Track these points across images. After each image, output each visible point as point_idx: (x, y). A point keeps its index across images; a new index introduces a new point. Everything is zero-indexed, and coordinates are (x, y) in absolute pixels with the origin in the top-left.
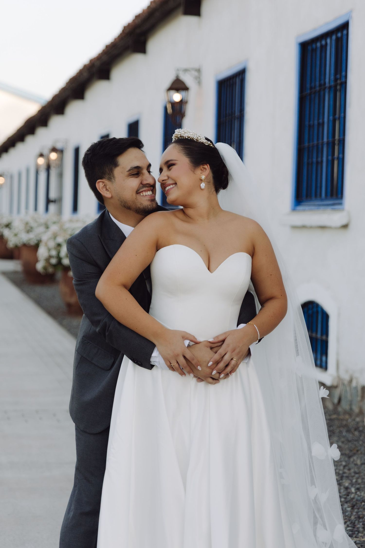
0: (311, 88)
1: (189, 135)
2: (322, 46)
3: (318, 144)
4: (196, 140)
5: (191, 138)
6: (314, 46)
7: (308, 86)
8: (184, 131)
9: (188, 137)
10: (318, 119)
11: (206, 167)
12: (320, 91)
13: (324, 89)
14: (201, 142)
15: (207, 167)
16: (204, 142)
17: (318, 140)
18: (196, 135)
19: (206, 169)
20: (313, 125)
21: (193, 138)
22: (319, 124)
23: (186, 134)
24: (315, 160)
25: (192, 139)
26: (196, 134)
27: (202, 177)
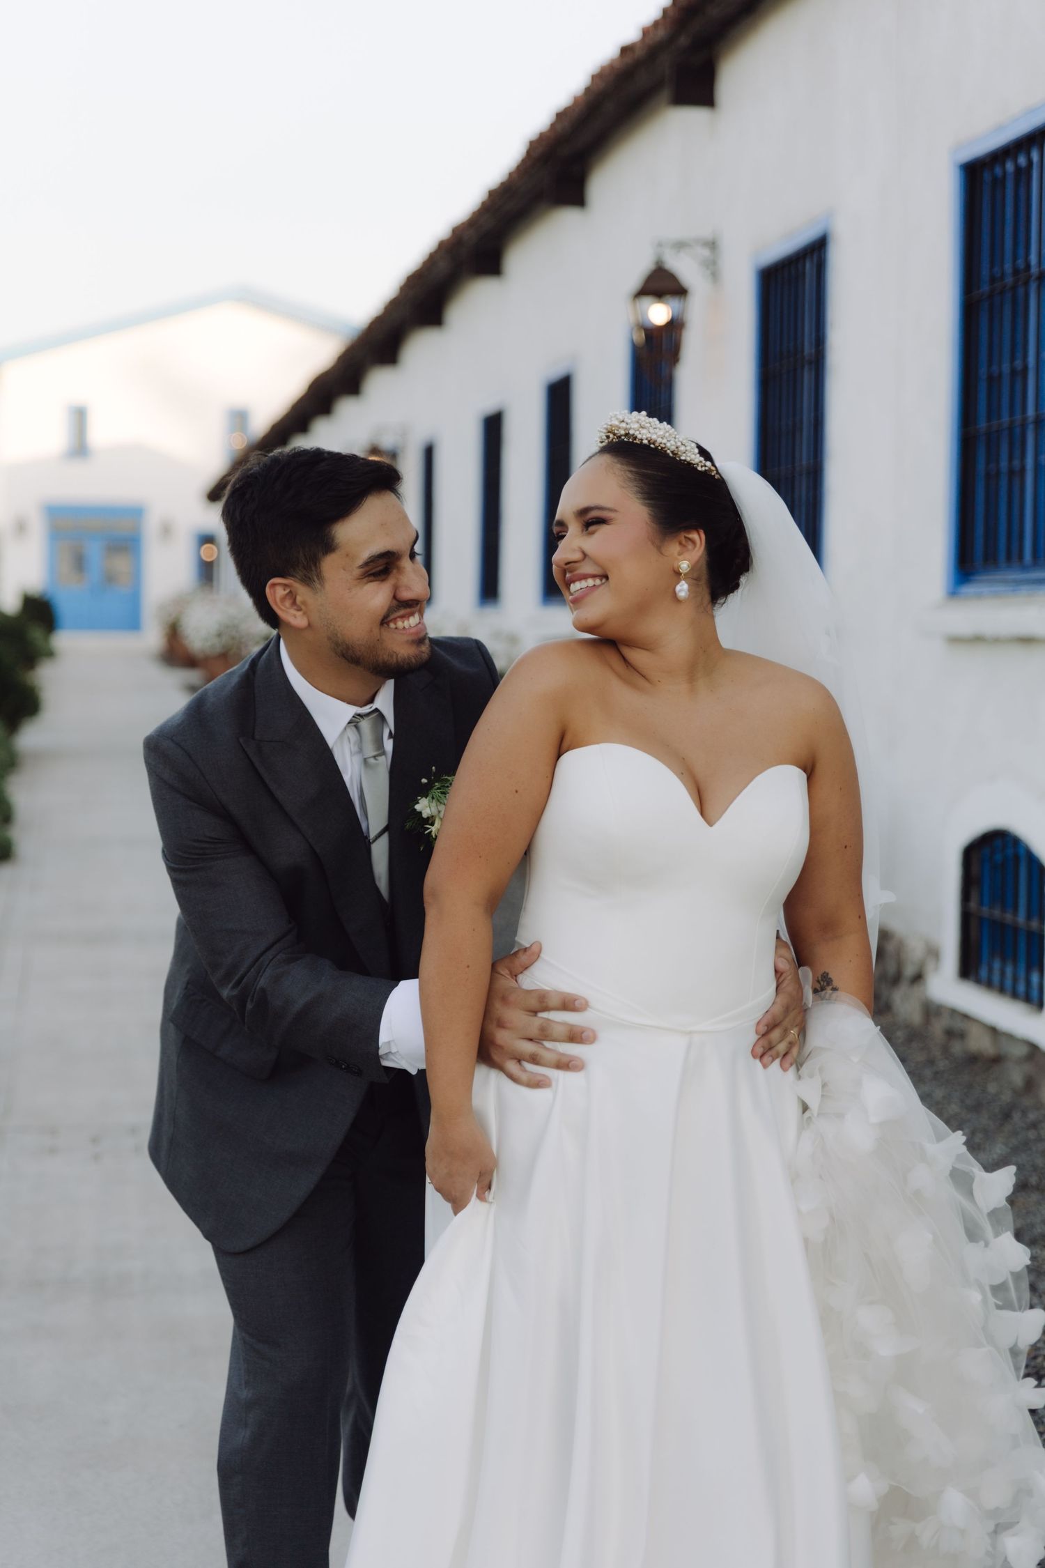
0: (993, 280)
1: (654, 437)
2: (1018, 169)
3: (1012, 422)
4: (672, 452)
5: (657, 445)
6: (998, 170)
7: (985, 273)
8: (638, 422)
9: (649, 441)
10: (1013, 359)
11: (694, 536)
12: (1014, 288)
13: (1027, 283)
14: (685, 460)
15: (698, 538)
16: (693, 462)
17: (1012, 414)
18: (675, 438)
19: (693, 542)
20: (1000, 375)
21: (663, 446)
22: (1013, 372)
23: (644, 431)
24: (1004, 464)
25: (660, 448)
26: (674, 436)
27: (682, 566)
